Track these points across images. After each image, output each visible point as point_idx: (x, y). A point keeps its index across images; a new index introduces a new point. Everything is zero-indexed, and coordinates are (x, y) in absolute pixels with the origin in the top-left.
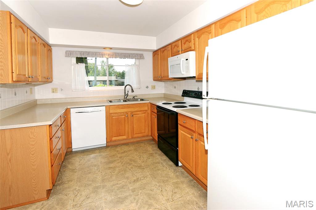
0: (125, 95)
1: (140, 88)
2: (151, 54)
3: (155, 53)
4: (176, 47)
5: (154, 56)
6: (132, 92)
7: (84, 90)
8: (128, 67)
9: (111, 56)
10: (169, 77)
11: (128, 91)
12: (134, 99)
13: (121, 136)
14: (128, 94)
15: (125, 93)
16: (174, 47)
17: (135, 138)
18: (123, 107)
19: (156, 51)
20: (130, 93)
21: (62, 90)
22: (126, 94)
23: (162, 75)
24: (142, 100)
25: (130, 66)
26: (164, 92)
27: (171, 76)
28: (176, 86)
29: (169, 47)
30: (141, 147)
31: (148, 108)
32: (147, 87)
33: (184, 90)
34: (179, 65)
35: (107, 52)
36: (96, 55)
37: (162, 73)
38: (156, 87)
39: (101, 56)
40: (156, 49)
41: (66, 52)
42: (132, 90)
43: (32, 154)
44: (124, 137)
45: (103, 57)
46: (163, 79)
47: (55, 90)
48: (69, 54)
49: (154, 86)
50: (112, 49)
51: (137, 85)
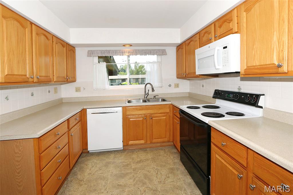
0: (145, 94)
1: (161, 87)
2: (174, 49)
3: (179, 47)
4: (206, 34)
5: (178, 50)
6: (152, 91)
7: (105, 89)
8: (149, 64)
9: (132, 54)
10: (196, 74)
11: (149, 90)
12: (155, 98)
13: (139, 140)
14: (148, 93)
15: (145, 92)
16: (204, 35)
17: (154, 143)
18: (141, 108)
19: (181, 44)
20: (150, 92)
21: (84, 89)
22: (147, 93)
23: (187, 72)
24: (164, 100)
25: (151, 63)
26: (188, 91)
27: (198, 73)
28: (204, 85)
29: (196, 37)
30: (160, 155)
31: (170, 110)
32: (170, 86)
33: (216, 90)
34: (212, 56)
35: (127, 49)
36: (116, 53)
37: (187, 69)
38: (180, 86)
39: (121, 54)
40: (180, 43)
41: (88, 52)
42: (153, 89)
43: (18, 172)
44: (142, 142)
45: (123, 55)
46: (189, 76)
47: (78, 89)
48: (90, 54)
49: (178, 85)
50: (132, 45)
51: (159, 83)
